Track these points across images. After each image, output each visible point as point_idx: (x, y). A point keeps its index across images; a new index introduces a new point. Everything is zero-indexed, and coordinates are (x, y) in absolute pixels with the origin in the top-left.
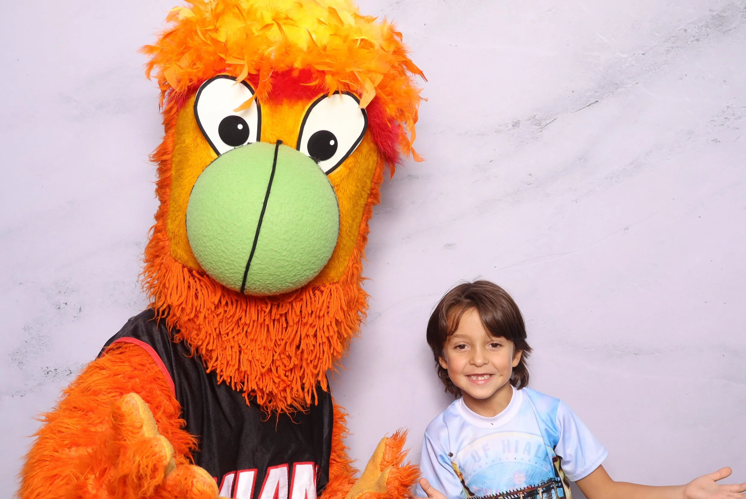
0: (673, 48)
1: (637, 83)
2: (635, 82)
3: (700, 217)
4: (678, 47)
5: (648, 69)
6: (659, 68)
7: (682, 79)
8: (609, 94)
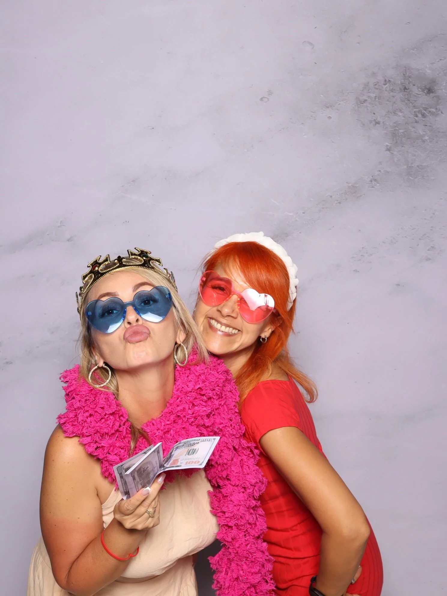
0: (323, 208)
1: (300, 233)
2: (299, 232)
3: (348, 323)
4: (327, 208)
5: (307, 223)
6: (314, 222)
7: (331, 229)
8: (282, 240)
